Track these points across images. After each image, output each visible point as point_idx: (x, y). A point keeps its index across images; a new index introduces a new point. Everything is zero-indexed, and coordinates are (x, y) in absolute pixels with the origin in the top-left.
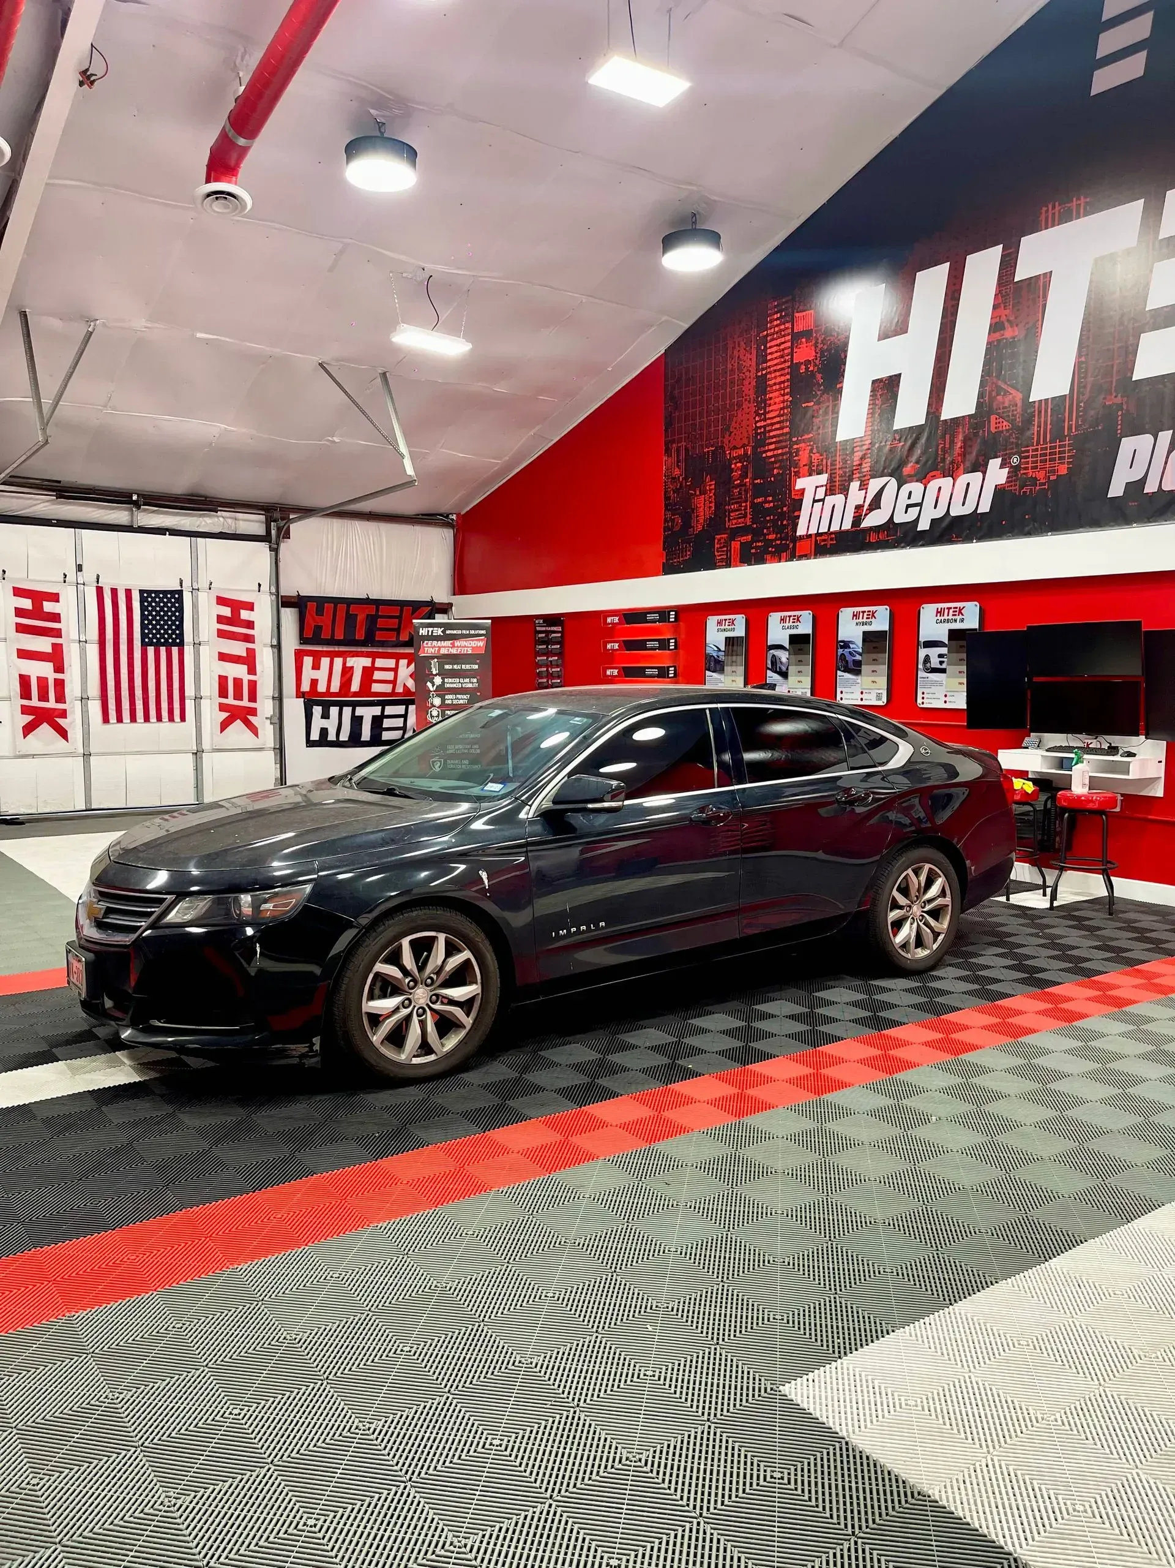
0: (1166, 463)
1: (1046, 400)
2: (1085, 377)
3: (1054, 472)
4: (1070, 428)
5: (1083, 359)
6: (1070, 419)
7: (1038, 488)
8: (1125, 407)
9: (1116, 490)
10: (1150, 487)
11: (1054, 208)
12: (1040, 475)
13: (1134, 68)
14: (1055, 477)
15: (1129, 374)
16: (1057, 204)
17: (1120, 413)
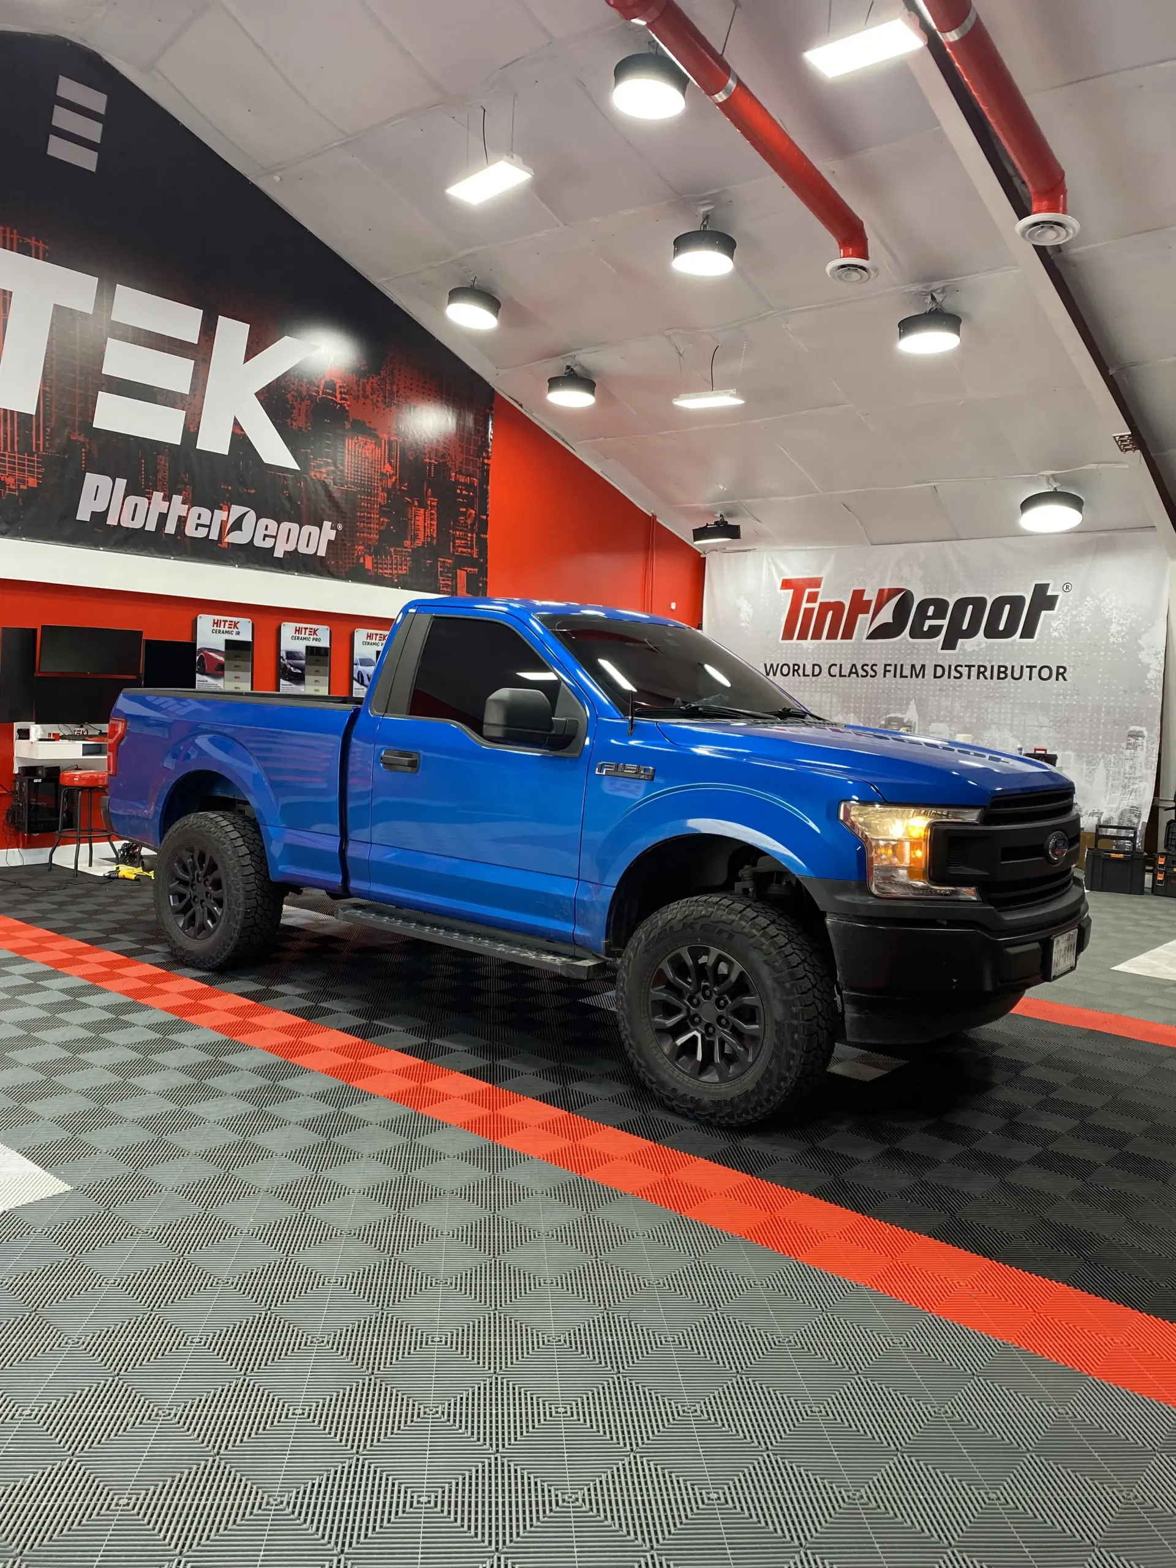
0: (123, 504)
1: (12, 412)
2: (50, 406)
3: (23, 482)
4: (38, 446)
5: (47, 389)
6: (38, 439)
7: (7, 492)
8: (87, 446)
9: (83, 514)
10: (112, 520)
11: (12, 233)
12: (10, 480)
13: (88, 160)
14: (25, 487)
15: (90, 421)
16: (15, 231)
17: (83, 450)
